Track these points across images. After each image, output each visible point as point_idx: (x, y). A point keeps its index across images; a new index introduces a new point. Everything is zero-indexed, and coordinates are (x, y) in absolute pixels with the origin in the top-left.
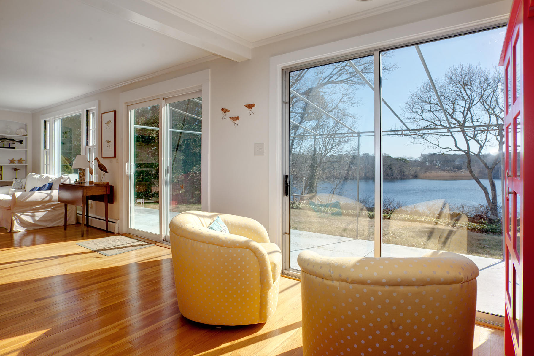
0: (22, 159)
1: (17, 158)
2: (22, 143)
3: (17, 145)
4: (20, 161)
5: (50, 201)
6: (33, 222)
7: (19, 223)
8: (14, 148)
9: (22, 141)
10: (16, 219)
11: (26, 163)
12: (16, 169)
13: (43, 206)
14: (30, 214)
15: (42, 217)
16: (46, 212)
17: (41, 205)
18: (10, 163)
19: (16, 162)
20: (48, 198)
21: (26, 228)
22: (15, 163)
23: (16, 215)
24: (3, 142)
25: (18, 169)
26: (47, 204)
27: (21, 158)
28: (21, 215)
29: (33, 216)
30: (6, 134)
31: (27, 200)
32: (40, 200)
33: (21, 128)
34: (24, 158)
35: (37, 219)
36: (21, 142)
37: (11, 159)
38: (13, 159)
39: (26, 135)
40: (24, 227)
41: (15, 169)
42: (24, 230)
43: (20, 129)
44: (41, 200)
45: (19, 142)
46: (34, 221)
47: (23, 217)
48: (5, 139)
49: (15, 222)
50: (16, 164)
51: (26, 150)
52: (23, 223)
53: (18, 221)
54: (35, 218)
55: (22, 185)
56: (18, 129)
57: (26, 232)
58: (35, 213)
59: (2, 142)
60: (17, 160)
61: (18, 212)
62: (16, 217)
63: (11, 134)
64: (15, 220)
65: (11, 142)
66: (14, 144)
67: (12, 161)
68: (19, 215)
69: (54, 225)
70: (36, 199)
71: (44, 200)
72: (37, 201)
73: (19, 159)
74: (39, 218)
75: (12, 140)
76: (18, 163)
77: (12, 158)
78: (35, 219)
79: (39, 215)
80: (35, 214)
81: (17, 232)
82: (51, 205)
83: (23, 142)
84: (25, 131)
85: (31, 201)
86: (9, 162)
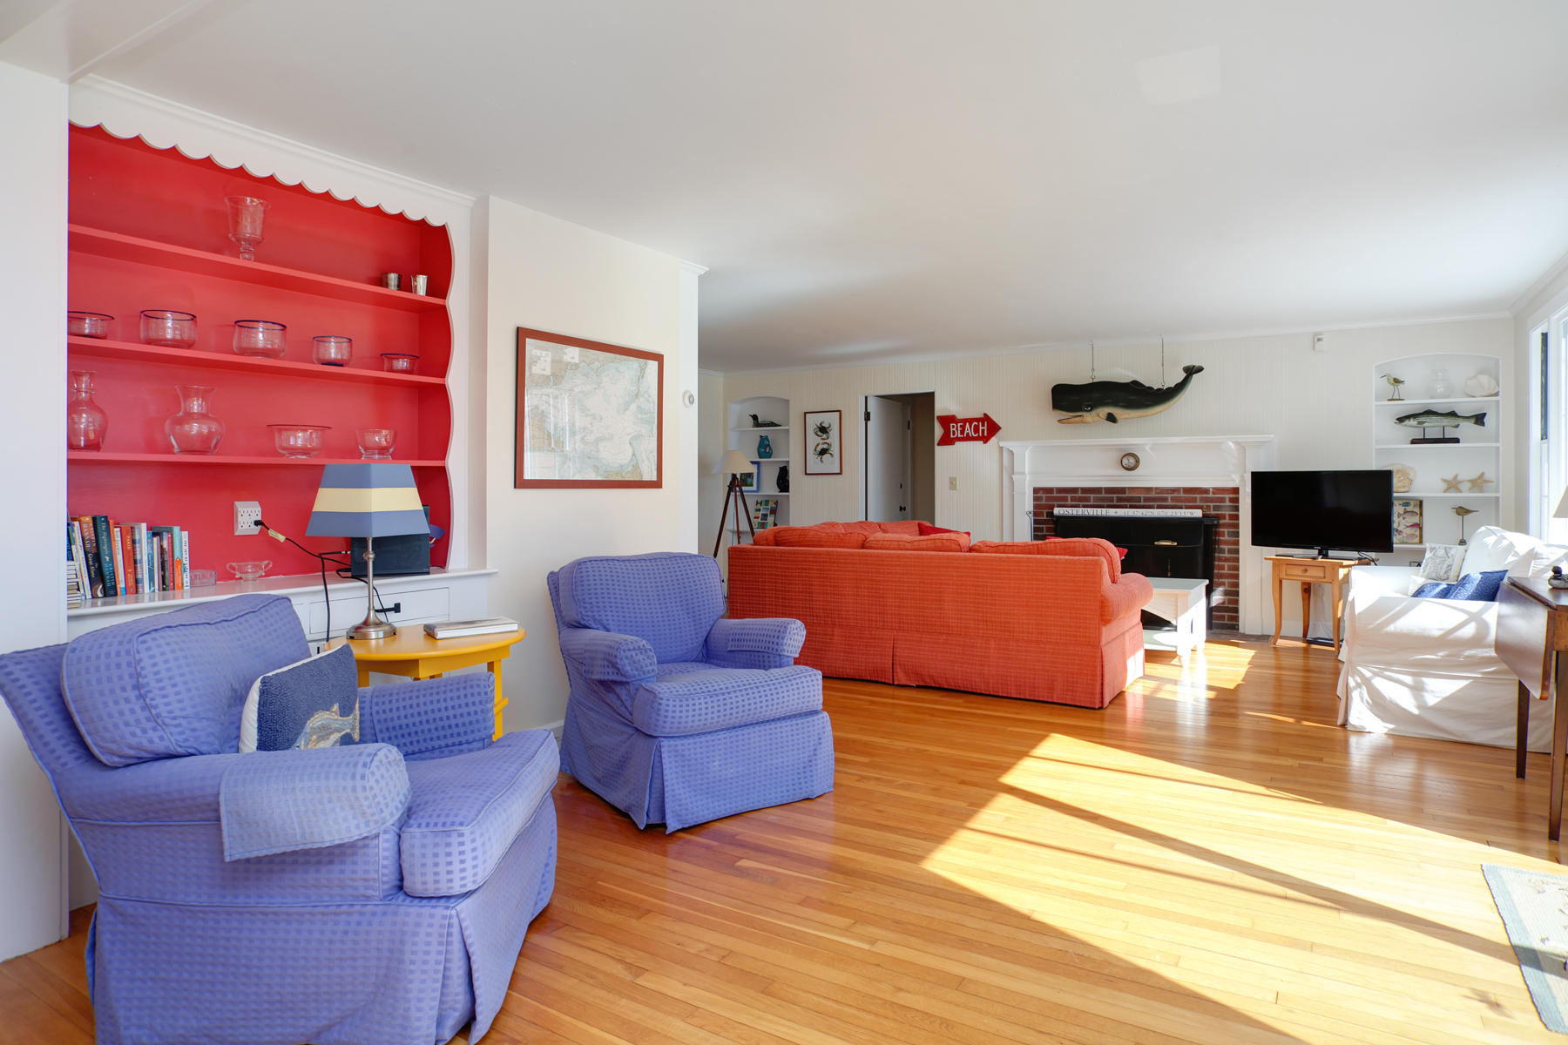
0: (1487, 476)
1: (1467, 473)
2: (1483, 424)
3: (1466, 429)
4: (1478, 483)
5: (1477, 641)
6: (1416, 712)
7: (1367, 702)
8: (1457, 441)
9: (1484, 415)
10: (1358, 686)
11: (1497, 490)
12: (1462, 511)
13: (1448, 656)
14: (1408, 679)
15: (1446, 699)
16: (1465, 683)
17: (1441, 654)
18: (1446, 491)
19: (1465, 486)
20: (1469, 631)
21: (1392, 726)
22: (1461, 492)
23: (1359, 671)
24: (1424, 422)
25: (1468, 512)
26: (1468, 653)
27: (1483, 474)
28: (1376, 674)
29: (1417, 689)
30: (1432, 398)
31: (1391, 628)
32: (1437, 633)
33: (1482, 372)
34: (1490, 475)
35: (1431, 700)
36: (1479, 419)
37: (1450, 477)
38: (1456, 477)
39: (1497, 394)
40: (1384, 720)
41: (1459, 510)
42: (1385, 731)
43: (1475, 377)
44: (1441, 632)
45: (1473, 420)
46: (1419, 707)
47: (1379, 683)
48: (1429, 413)
49: (1355, 695)
50: (1465, 496)
51: (1497, 445)
52: (1381, 706)
53: (1366, 696)
54: (1422, 696)
55: (1449, 566)
56: (1470, 379)
57: (1390, 742)
58: (1425, 680)
59: (1419, 423)
60: (1469, 481)
61: (1365, 664)
62: (1359, 680)
63: (1449, 397)
64: (1355, 688)
65: (1446, 421)
66: (1457, 426)
67: (1453, 485)
68: (1368, 674)
69: (1499, 738)
70: (1424, 630)
71: (1452, 637)
72: (1426, 633)
73: (1474, 475)
74: (1440, 699)
75: (1453, 414)
76: (1470, 490)
77: (1454, 474)
78: (1425, 702)
79: (1441, 689)
80: (1423, 683)
81: (1360, 732)
82: (1483, 658)
83: (1485, 420)
84: (1494, 382)
85: (1405, 631)
86: (1444, 486)
